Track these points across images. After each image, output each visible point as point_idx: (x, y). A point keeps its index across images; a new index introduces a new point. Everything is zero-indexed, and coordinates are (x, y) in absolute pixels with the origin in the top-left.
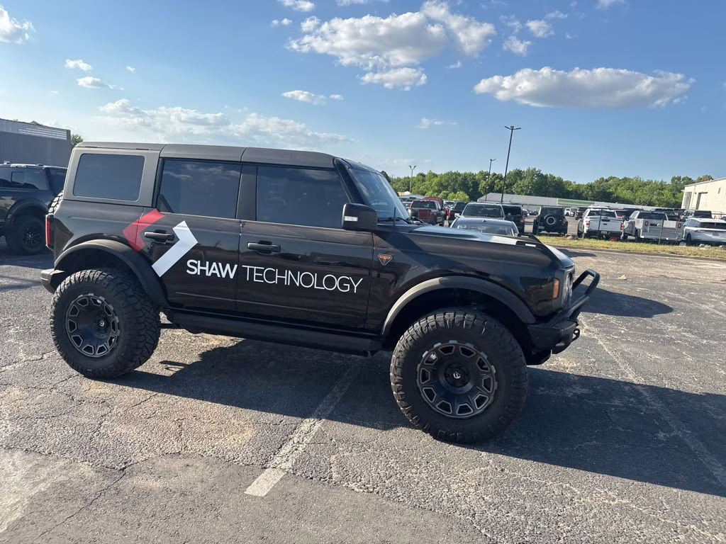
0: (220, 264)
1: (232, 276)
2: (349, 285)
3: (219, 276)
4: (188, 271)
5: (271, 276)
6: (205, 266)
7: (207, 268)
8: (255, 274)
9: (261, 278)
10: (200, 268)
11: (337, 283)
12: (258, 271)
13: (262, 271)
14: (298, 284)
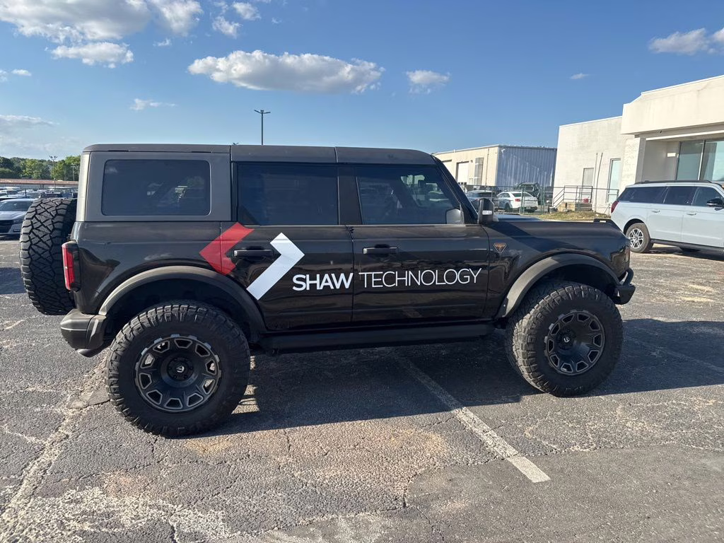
0: (333, 275)
1: (347, 285)
2: (469, 277)
3: (332, 287)
4: (295, 288)
5: (390, 279)
6: (316, 280)
7: (318, 282)
8: (373, 280)
9: (380, 283)
10: (309, 282)
11: (458, 276)
12: (376, 276)
13: (380, 276)
14: (419, 284)
